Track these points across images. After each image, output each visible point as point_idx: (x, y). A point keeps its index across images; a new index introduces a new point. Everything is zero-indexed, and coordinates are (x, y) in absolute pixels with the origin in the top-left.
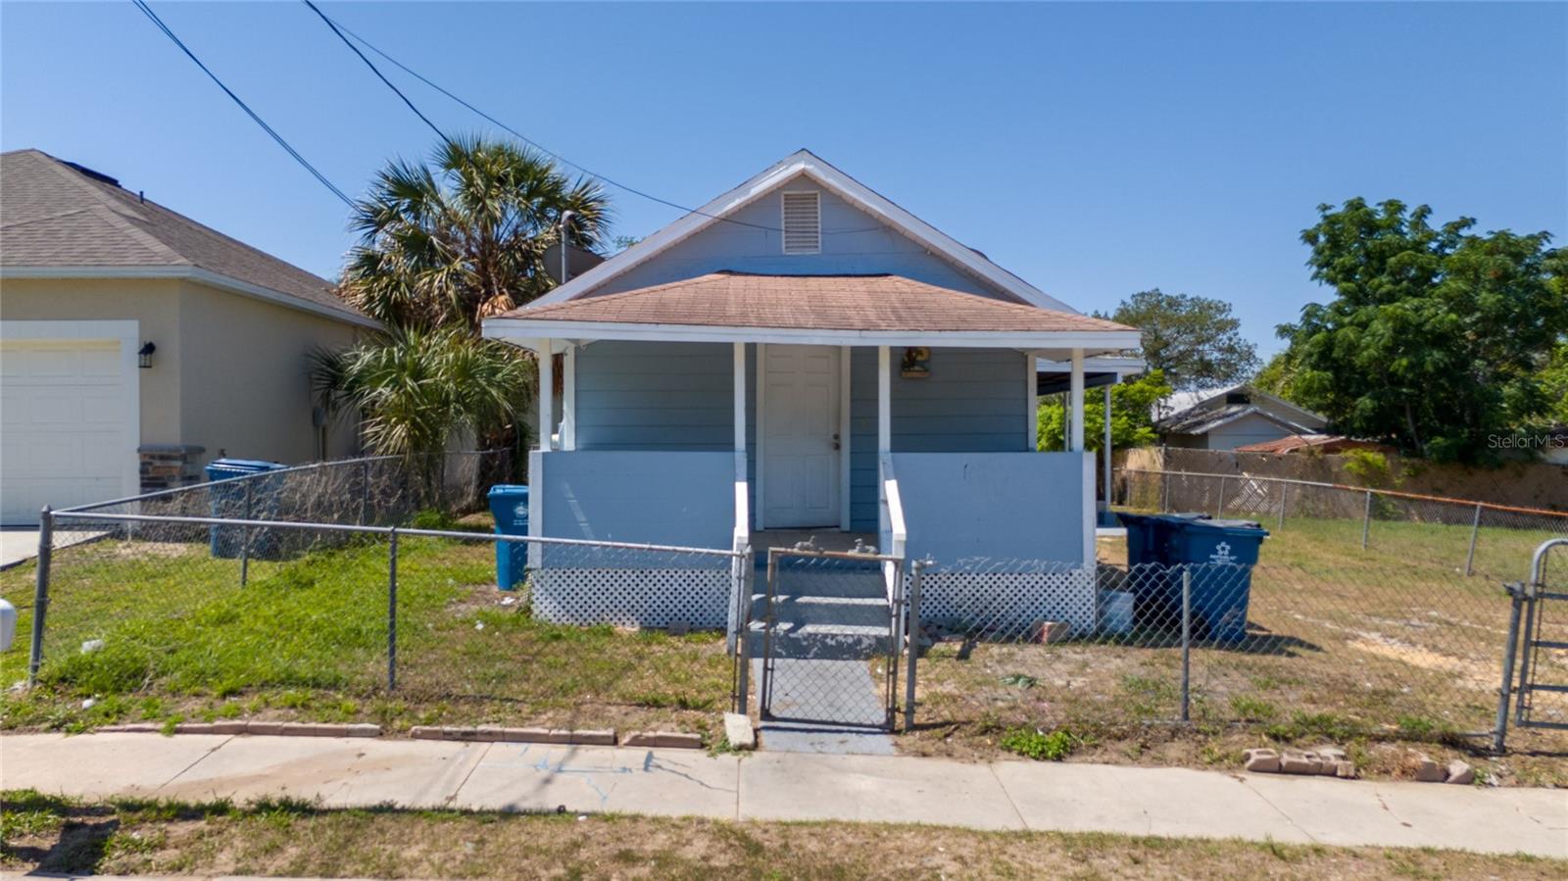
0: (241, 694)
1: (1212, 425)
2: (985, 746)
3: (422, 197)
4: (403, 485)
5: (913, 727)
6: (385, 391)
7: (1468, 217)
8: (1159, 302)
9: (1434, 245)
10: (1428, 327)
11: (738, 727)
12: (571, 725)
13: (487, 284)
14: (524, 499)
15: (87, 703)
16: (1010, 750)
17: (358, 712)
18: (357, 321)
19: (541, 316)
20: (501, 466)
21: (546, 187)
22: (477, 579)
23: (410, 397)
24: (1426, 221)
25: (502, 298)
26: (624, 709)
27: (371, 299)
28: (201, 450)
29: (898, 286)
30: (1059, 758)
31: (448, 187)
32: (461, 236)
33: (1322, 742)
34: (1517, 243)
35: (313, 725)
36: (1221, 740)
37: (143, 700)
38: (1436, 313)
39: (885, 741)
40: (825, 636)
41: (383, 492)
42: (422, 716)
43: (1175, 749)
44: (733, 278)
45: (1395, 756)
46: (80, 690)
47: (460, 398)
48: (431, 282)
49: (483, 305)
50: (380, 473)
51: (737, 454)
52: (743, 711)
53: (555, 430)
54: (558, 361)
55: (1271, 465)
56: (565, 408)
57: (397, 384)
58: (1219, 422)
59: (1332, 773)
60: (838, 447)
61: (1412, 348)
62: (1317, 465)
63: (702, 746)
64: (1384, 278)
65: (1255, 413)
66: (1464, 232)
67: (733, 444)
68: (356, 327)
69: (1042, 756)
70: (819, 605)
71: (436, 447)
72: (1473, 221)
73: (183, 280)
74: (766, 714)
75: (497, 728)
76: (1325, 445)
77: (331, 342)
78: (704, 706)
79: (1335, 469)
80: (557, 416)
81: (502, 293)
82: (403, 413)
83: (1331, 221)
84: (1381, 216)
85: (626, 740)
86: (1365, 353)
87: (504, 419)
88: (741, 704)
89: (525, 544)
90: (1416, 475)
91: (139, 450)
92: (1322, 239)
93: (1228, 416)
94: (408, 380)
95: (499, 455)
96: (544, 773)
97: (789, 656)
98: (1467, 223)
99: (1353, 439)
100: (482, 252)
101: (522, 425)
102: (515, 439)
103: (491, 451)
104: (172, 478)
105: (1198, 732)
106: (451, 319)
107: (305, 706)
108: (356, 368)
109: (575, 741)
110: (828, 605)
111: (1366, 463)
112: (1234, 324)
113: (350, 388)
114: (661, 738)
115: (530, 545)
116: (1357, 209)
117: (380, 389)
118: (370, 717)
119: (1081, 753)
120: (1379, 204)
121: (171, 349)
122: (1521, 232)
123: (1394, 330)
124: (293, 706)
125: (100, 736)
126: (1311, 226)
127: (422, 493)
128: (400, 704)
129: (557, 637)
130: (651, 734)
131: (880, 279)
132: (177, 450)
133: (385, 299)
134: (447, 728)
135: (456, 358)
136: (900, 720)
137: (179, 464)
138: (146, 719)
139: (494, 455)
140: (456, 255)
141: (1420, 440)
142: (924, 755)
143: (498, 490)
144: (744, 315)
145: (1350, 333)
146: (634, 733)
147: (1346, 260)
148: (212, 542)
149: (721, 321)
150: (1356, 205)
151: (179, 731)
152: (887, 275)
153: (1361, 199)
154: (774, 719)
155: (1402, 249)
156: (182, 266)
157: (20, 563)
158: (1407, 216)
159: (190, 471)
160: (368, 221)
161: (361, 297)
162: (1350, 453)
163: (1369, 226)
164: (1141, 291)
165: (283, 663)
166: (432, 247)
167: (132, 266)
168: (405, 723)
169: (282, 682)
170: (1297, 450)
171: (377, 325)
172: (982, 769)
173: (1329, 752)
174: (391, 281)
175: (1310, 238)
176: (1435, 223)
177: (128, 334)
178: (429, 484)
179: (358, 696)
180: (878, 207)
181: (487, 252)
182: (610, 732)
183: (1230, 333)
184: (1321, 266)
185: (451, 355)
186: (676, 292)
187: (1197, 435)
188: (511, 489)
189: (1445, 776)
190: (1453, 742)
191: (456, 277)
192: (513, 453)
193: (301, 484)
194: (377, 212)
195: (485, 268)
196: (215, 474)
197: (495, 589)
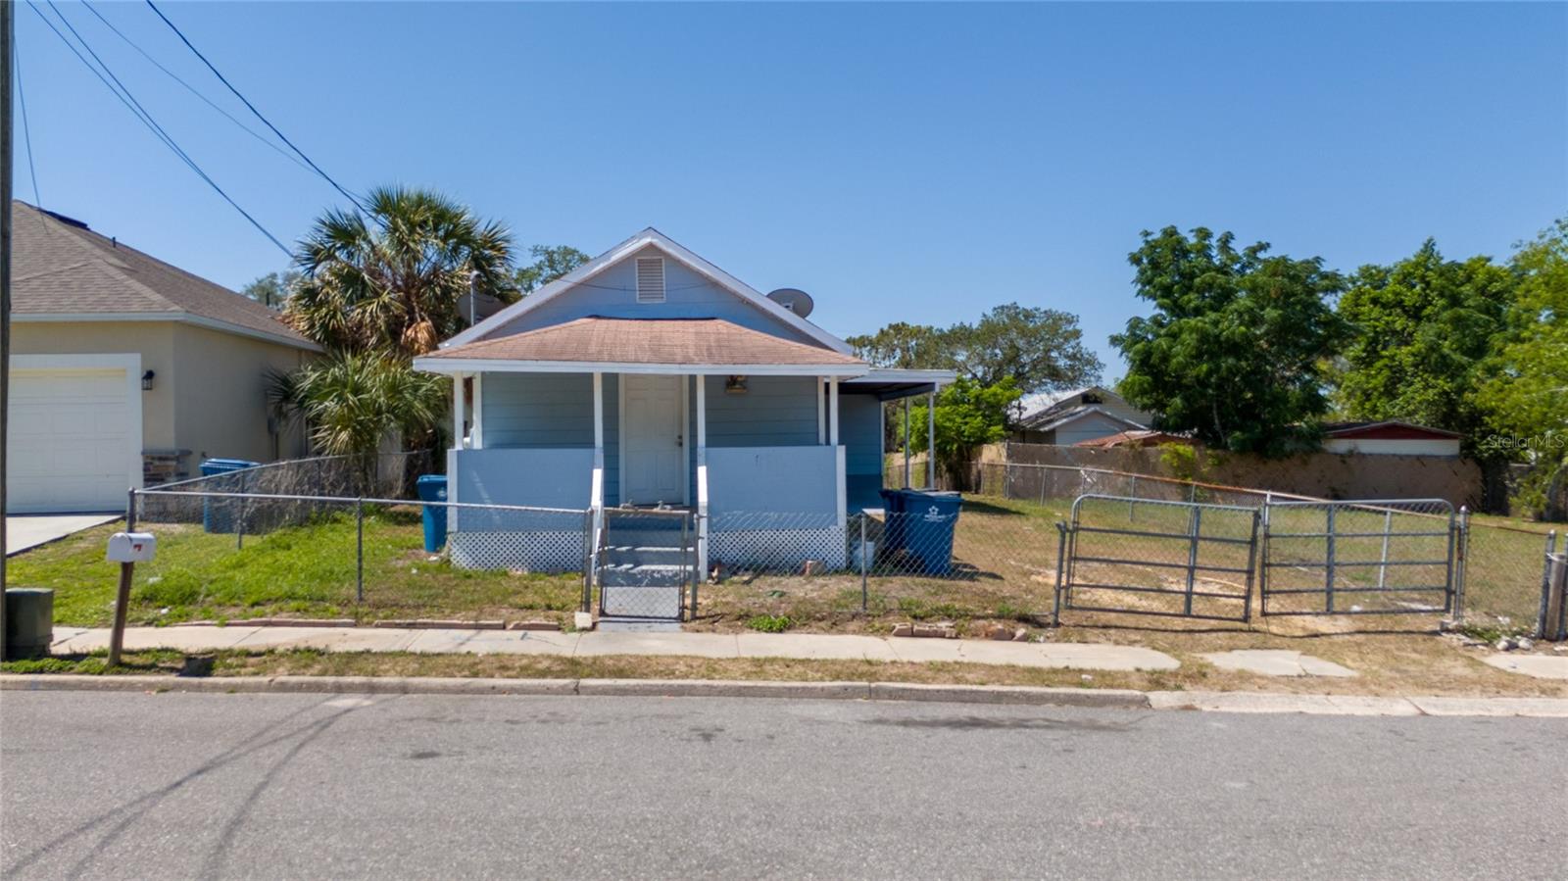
0: (263, 605)
1: (1058, 423)
2: (736, 626)
3: (354, 238)
4: (347, 479)
5: (695, 618)
6: (331, 404)
7: (1264, 242)
8: (1017, 314)
9: (1237, 267)
10: (1222, 339)
11: (583, 619)
12: (477, 619)
13: (411, 312)
14: (444, 485)
15: (164, 611)
16: (752, 628)
17: (339, 614)
18: (302, 346)
19: (455, 355)
20: (424, 465)
21: (460, 231)
22: (410, 545)
23: (351, 409)
24: (1230, 245)
25: (423, 324)
26: (510, 610)
27: (312, 326)
28: (190, 453)
29: (721, 326)
30: (780, 631)
31: (376, 229)
32: (388, 272)
33: (943, 620)
34: (1294, 267)
35: (312, 620)
36: (882, 620)
37: (200, 609)
38: (1231, 326)
39: (677, 626)
40: (653, 572)
41: (331, 484)
42: (381, 615)
43: (854, 625)
44: (599, 321)
45: (984, 626)
46: (158, 604)
47: (391, 410)
48: (364, 312)
49: (407, 329)
50: (329, 470)
51: (596, 450)
52: (588, 610)
53: (466, 434)
54: (468, 383)
55: (1100, 457)
56: (475, 417)
57: (341, 398)
58: (1065, 420)
59: (942, 636)
60: (681, 444)
61: (1213, 356)
62: (1137, 458)
63: (559, 629)
64: (1192, 296)
65: (1096, 412)
66: (1262, 255)
67: (593, 443)
68: (300, 350)
69: (770, 630)
70: (651, 552)
71: (372, 449)
72: (1268, 245)
73: (176, 322)
74: (602, 613)
75: (429, 621)
76: (1145, 439)
77: (284, 365)
78: (562, 608)
79: (1153, 460)
80: (467, 425)
81: (423, 320)
82: (344, 422)
83: (1152, 246)
84: (1192, 240)
85: (511, 626)
86: (1174, 361)
87: (427, 426)
88: (586, 606)
89: (445, 507)
90: (1221, 463)
91: (143, 453)
92: (1145, 261)
93: (1072, 415)
94: (349, 395)
95: (422, 457)
96: (459, 641)
97: (629, 585)
98: (1263, 247)
99: (1169, 434)
100: (406, 285)
101: (442, 431)
102: (436, 441)
103: (415, 452)
104: (168, 474)
105: (869, 615)
106: (381, 340)
107: (306, 610)
108: (306, 384)
109: (479, 627)
110: (657, 552)
111: (1178, 455)
112: (1077, 334)
113: (301, 402)
114: (532, 625)
115: (449, 509)
116: (1171, 236)
117: (326, 403)
118: (348, 616)
119: (795, 628)
120: (1192, 231)
121: (167, 375)
122: (1297, 257)
123: (1198, 340)
124: (298, 610)
125: (177, 628)
126: (1135, 250)
127: (361, 486)
128: (366, 609)
129: (469, 577)
130: (527, 622)
131: (708, 322)
132: (173, 453)
133: (325, 326)
134: (398, 621)
135: (387, 377)
136: (688, 613)
137: (174, 463)
138: (205, 619)
139: (417, 456)
140: (384, 288)
141: (1225, 434)
142: (698, 631)
143: (425, 479)
144: (600, 352)
145: (1164, 343)
146: (516, 622)
147: (1167, 280)
148: (205, 522)
149: (582, 358)
150: (1171, 233)
151: (228, 625)
152: (713, 319)
153: (1173, 227)
154: (608, 616)
155: (1208, 269)
156: (176, 312)
157: (65, 537)
158: (1214, 242)
159: (181, 470)
160: (308, 259)
161: (304, 326)
162: (1165, 446)
163: (1180, 250)
164: (1000, 304)
165: (286, 587)
166: (363, 282)
167: (136, 312)
168: (370, 619)
169: (290, 597)
170: (1120, 444)
171: (319, 348)
172: (731, 637)
173: (944, 625)
174: (329, 311)
175: (1135, 260)
176: (1239, 247)
177: (132, 364)
178: (366, 479)
179: (339, 605)
180: (706, 271)
181: (410, 286)
182: (501, 622)
183: (1073, 343)
184: (1144, 285)
185: (383, 376)
186: (554, 334)
187: (1046, 433)
188: (434, 478)
189: (1011, 637)
190: (1024, 619)
191: (385, 308)
192: (433, 454)
193: (274, 476)
194: (316, 252)
195: (408, 297)
196: (206, 471)
197: (423, 552)
